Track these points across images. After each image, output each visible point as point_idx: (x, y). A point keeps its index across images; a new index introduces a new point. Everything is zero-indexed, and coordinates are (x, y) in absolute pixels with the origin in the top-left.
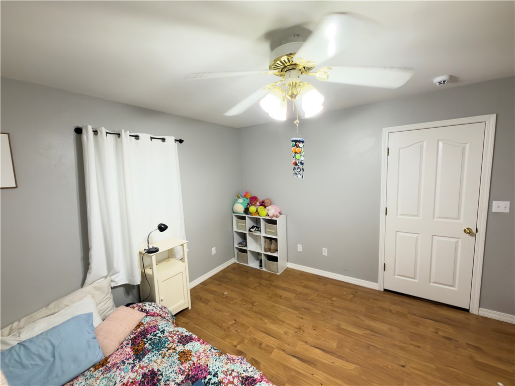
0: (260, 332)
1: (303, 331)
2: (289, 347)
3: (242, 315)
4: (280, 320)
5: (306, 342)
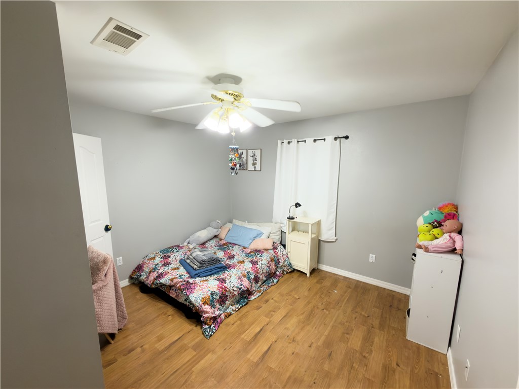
0: (287, 312)
1: (290, 343)
2: (271, 328)
3: (307, 301)
4: (304, 326)
5: (276, 342)
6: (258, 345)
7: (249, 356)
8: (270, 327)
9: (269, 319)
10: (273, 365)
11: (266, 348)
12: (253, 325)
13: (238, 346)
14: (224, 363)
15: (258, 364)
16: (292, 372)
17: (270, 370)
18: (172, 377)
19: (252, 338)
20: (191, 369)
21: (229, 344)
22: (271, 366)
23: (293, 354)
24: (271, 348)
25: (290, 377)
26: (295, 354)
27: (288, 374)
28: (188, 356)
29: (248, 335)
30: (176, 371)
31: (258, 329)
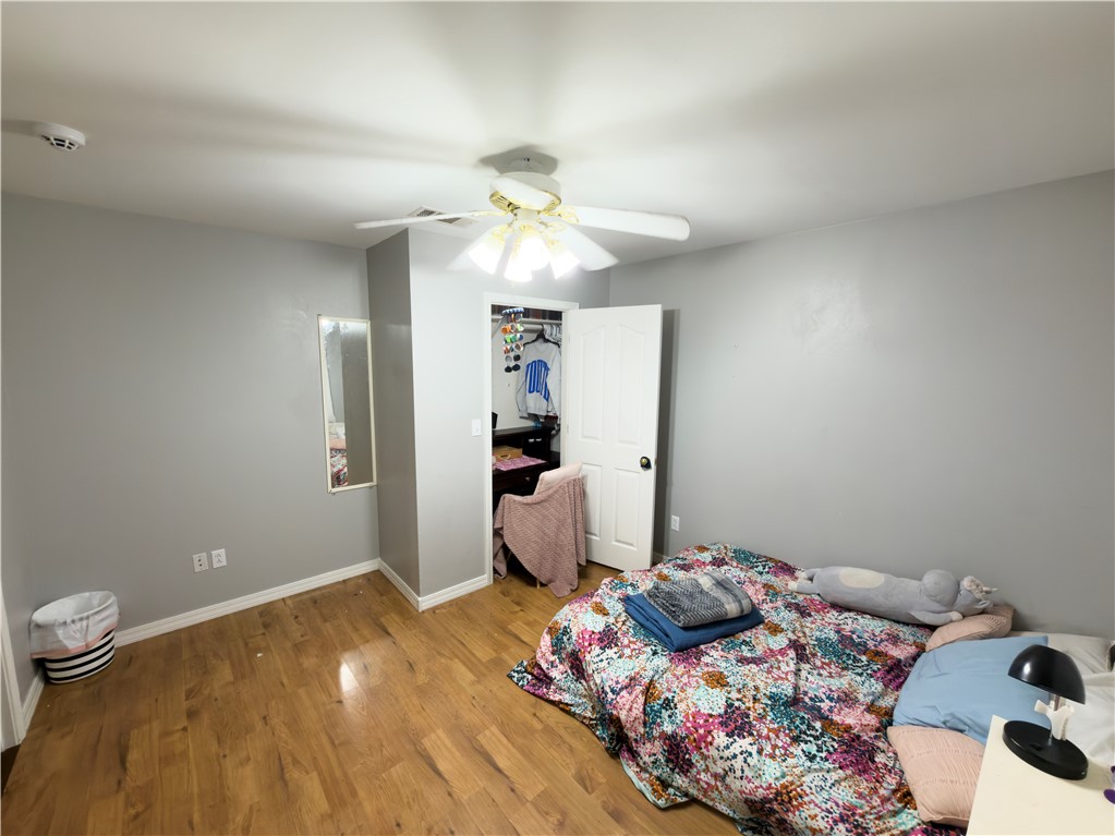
2: (495, 795)
5: (450, 794)
6: (458, 754)
7: (440, 732)
8: (499, 793)
9: (530, 797)
10: (397, 771)
11: (442, 766)
12: (519, 756)
13: (471, 717)
14: (446, 696)
15: (415, 744)
16: (360, 804)
17: (393, 761)
18: (456, 642)
19: (482, 746)
20: (458, 657)
21: (483, 704)
22: (397, 766)
23: (398, 825)
24: (436, 778)
25: (354, 793)
26: (396, 829)
27: (362, 793)
28: (483, 653)
29: (492, 739)
30: (462, 643)
31: (502, 762)
